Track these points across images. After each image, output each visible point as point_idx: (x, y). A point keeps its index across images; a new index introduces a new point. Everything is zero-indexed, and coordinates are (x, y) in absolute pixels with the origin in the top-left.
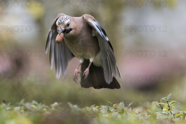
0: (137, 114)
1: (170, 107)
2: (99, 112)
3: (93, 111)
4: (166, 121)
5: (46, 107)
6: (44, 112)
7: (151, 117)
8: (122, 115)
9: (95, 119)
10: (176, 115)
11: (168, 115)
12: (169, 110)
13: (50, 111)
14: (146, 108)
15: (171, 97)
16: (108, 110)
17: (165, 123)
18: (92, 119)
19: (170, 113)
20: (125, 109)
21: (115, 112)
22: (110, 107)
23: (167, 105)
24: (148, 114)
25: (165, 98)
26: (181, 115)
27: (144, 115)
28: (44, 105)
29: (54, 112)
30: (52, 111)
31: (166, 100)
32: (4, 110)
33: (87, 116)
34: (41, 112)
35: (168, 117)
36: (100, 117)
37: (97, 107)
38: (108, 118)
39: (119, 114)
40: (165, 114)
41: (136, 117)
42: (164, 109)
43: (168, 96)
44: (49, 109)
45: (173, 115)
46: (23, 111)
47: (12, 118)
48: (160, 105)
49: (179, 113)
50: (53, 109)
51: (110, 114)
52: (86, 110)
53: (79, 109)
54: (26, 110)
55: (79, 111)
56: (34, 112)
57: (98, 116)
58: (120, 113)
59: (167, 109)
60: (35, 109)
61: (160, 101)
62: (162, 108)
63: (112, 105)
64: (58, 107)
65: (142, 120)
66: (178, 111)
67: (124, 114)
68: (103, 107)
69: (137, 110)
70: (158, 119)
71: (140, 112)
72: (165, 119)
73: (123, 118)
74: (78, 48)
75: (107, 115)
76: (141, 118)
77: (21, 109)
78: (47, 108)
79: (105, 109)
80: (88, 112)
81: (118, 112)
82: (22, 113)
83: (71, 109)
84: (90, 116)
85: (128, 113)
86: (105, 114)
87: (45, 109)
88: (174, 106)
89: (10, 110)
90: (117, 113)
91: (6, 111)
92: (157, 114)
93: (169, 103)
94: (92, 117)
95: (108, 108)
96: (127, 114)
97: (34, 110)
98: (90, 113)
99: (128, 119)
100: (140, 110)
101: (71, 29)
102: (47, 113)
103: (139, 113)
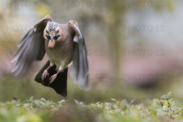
0: (139, 111)
1: (170, 104)
2: (104, 109)
3: (98, 108)
4: (166, 118)
5: (54, 103)
6: (52, 108)
7: (152, 113)
8: (125, 111)
9: (99, 115)
10: (176, 112)
11: (167, 112)
12: (169, 107)
13: (57, 108)
14: (146, 105)
15: (171, 95)
16: (112, 107)
17: (165, 119)
18: (97, 115)
19: (170, 110)
20: (128, 106)
21: (119, 108)
22: (114, 104)
23: (167, 102)
24: (149, 111)
25: (165, 95)
26: (180, 111)
27: (145, 111)
28: (51, 102)
29: (61, 109)
30: (59, 107)
31: (166, 98)
32: (14, 107)
33: (92, 112)
34: (49, 108)
35: (168, 113)
36: (104, 113)
37: (102, 104)
38: (111, 114)
39: (122, 111)
40: (165, 111)
41: (138, 113)
42: (164, 107)
43: (168, 94)
44: (56, 106)
45: (172, 111)
46: (32, 107)
47: (22, 114)
48: (160, 102)
49: (178, 110)
50: (60, 105)
51: (114, 110)
52: (91, 106)
53: (85, 106)
54: (35, 106)
55: (85, 108)
56: (42, 108)
57: (102, 112)
58: (122, 109)
59: (167, 106)
60: (44, 106)
61: (160, 99)
62: (162, 105)
63: (116, 102)
64: (66, 104)
65: (143, 116)
66: (177, 107)
67: (127, 111)
68: (107, 104)
69: (139, 107)
70: (159, 115)
71: (141, 108)
72: (165, 115)
73: (125, 114)
74: (58, 54)
75: (111, 112)
76: (143, 114)
77: (30, 106)
78: (54, 105)
79: (109, 105)
80: (93, 108)
81: (121, 108)
82: (31, 109)
83: (78, 106)
84: (95, 112)
85: (131, 110)
86: (109, 110)
87: (53, 106)
88: (174, 103)
89: (19, 106)
90: (120, 110)
91: (17, 107)
92: (157, 111)
93: (169, 101)
94: (97, 113)
95: (112, 105)
96: (129, 111)
97: (42, 106)
98: (94, 110)
99: (131, 115)
100: (141, 107)
101: (59, 36)
102: (55, 109)
103: (141, 110)
